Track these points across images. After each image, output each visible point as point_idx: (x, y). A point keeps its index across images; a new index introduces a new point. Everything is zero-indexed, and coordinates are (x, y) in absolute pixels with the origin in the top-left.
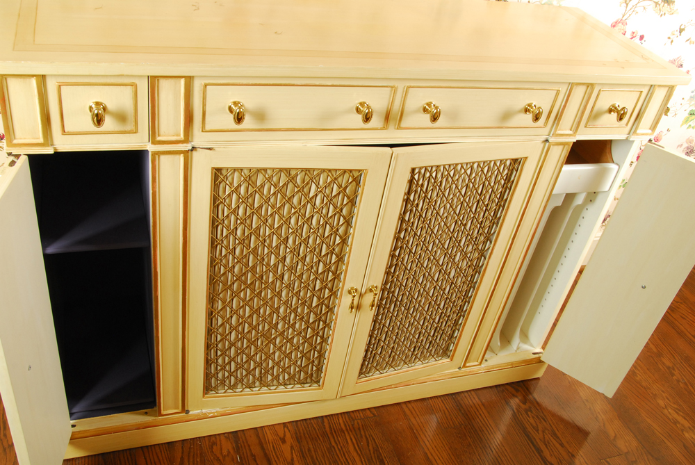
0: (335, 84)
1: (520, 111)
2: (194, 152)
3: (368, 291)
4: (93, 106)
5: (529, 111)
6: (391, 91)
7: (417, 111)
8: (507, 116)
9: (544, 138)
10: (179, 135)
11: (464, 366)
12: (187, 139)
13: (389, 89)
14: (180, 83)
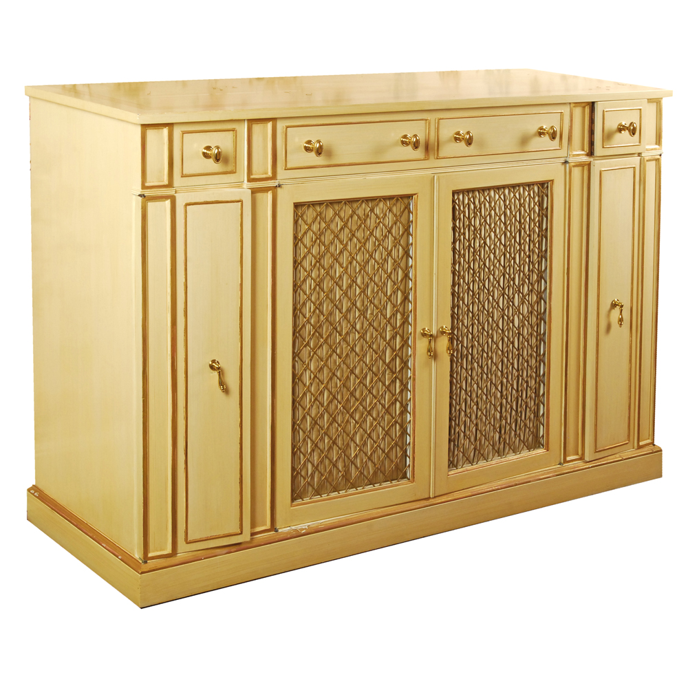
0: (382, 120)
1: (535, 135)
2: (279, 189)
3: (439, 334)
4: (205, 151)
5: (543, 134)
6: (426, 123)
7: (449, 141)
8: (525, 140)
9: (562, 160)
10: (266, 173)
11: (565, 461)
12: (274, 177)
13: (424, 122)
14: (267, 127)
